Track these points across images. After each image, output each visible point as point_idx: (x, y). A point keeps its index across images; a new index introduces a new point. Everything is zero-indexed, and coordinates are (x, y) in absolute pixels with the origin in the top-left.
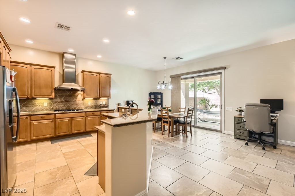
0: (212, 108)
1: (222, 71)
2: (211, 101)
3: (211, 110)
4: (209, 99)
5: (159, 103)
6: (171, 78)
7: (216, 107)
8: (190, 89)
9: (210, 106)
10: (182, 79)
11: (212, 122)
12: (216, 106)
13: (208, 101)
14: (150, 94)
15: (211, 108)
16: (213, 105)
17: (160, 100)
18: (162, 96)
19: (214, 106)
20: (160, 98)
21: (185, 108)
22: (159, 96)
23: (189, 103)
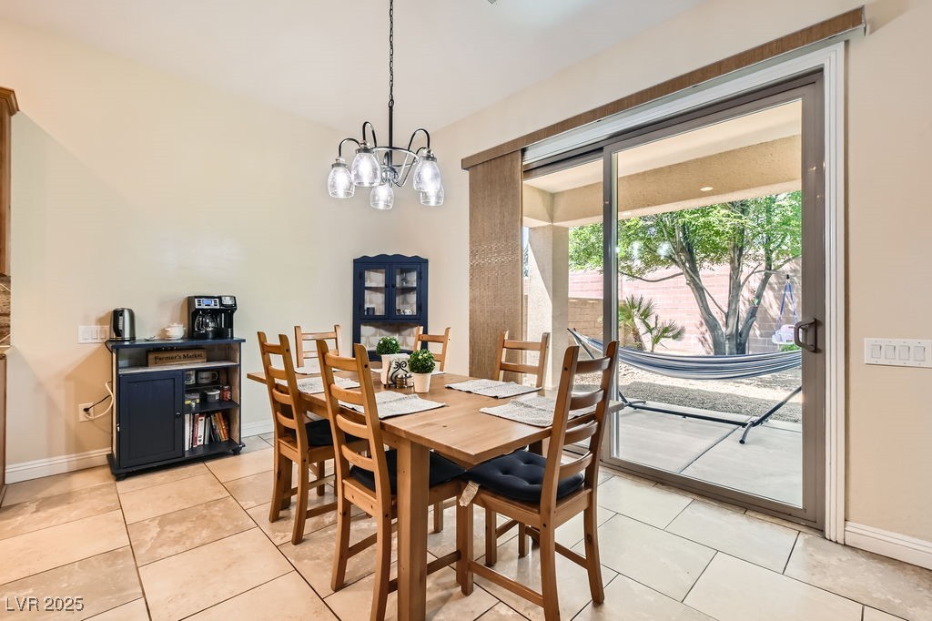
0: (662, 340)
1: (829, 57)
2: (656, 311)
3: (659, 349)
4: (649, 304)
5: (408, 312)
6: (467, 172)
7: (675, 337)
8: (573, 262)
9: (655, 332)
10: (528, 172)
11: (685, 415)
12: (676, 331)
13: (645, 311)
14: (362, 266)
15: (656, 340)
16: (666, 330)
17: (413, 298)
18: (423, 278)
19: (671, 334)
20: (415, 285)
21: (543, 346)
22: (412, 279)
23: (570, 317)
